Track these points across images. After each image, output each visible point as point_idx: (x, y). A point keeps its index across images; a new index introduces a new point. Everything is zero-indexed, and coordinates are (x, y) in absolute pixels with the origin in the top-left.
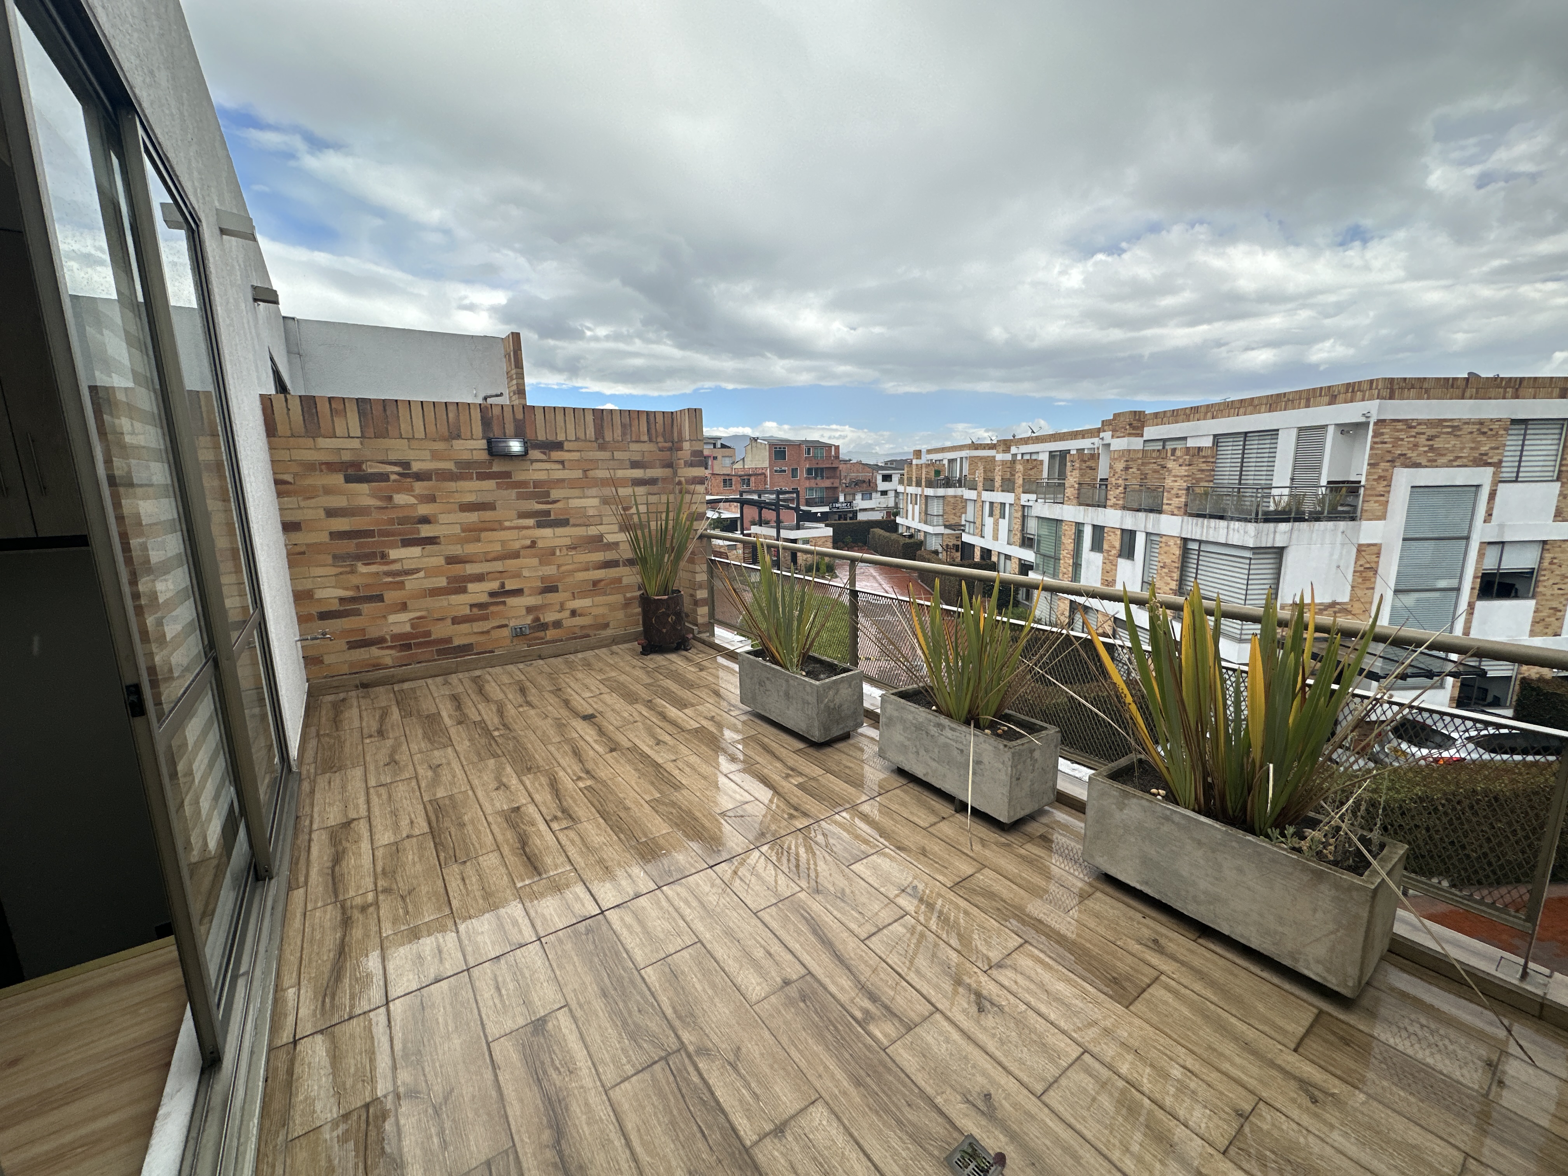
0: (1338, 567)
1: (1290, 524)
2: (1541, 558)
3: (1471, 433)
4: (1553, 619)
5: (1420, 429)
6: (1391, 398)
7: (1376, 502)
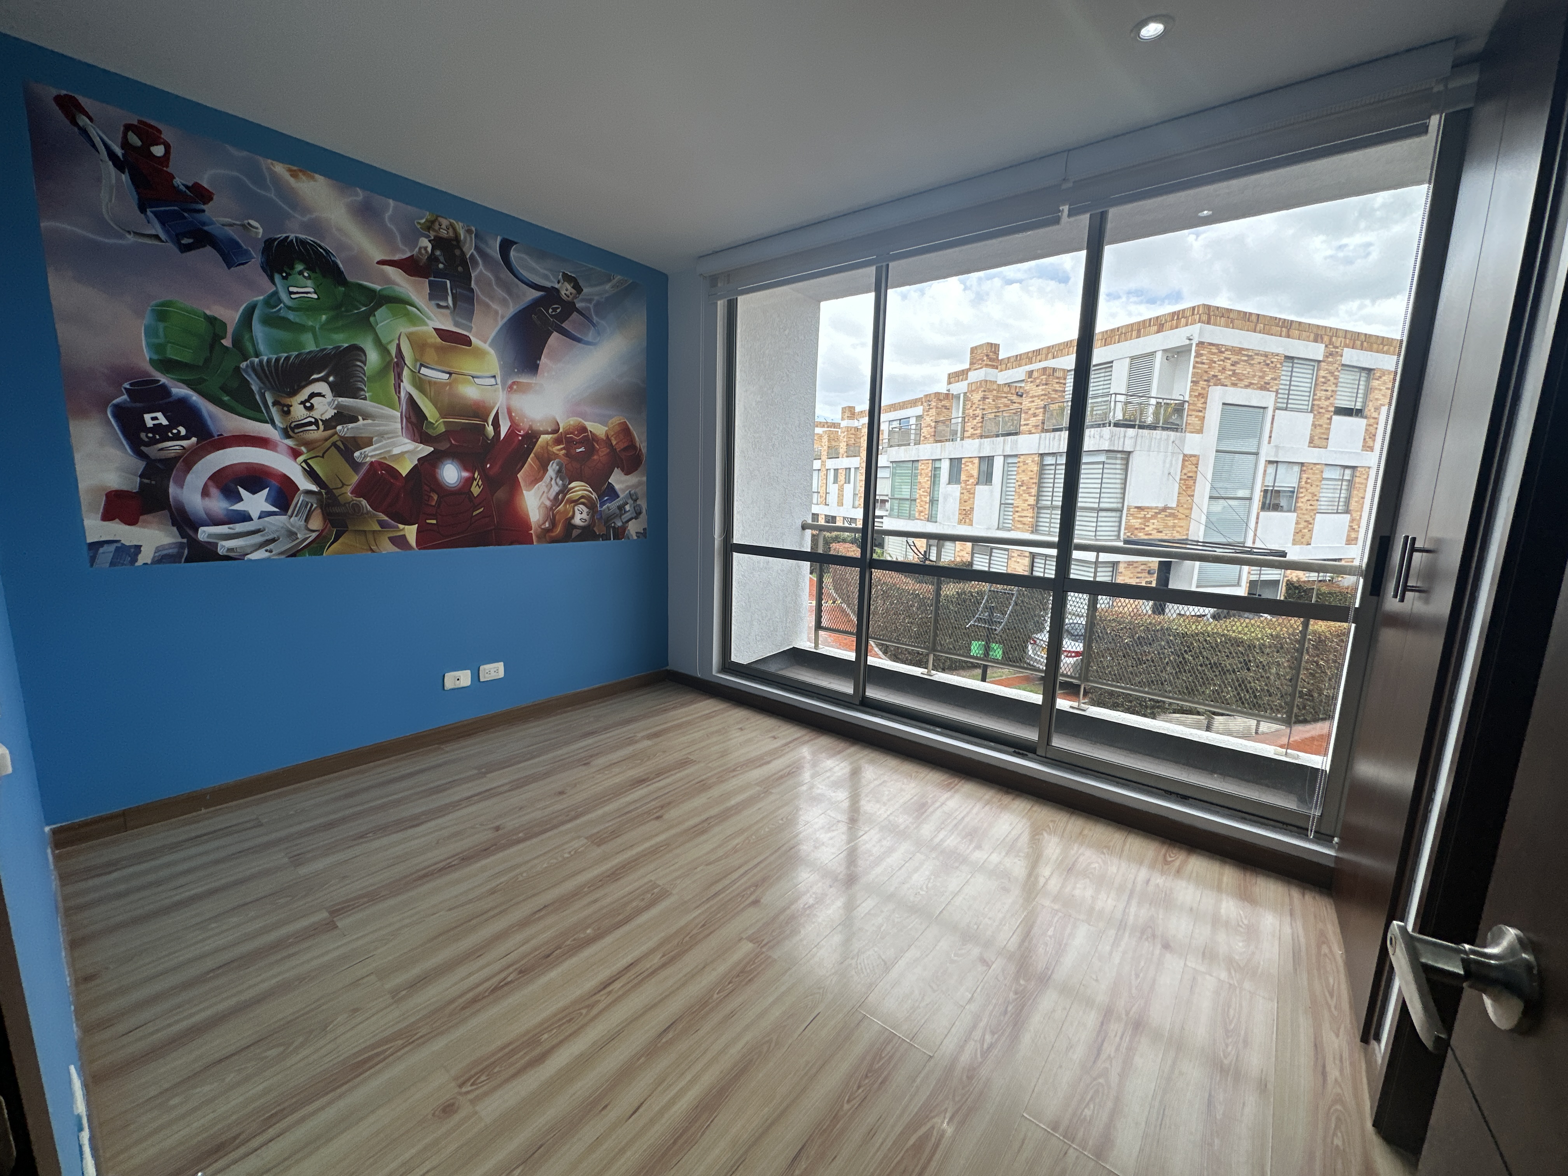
0: (1169, 474)
1: (1136, 430)
2: (1300, 478)
3: (1260, 363)
4: (1306, 531)
5: (1227, 354)
6: (1208, 323)
7: (1196, 417)
